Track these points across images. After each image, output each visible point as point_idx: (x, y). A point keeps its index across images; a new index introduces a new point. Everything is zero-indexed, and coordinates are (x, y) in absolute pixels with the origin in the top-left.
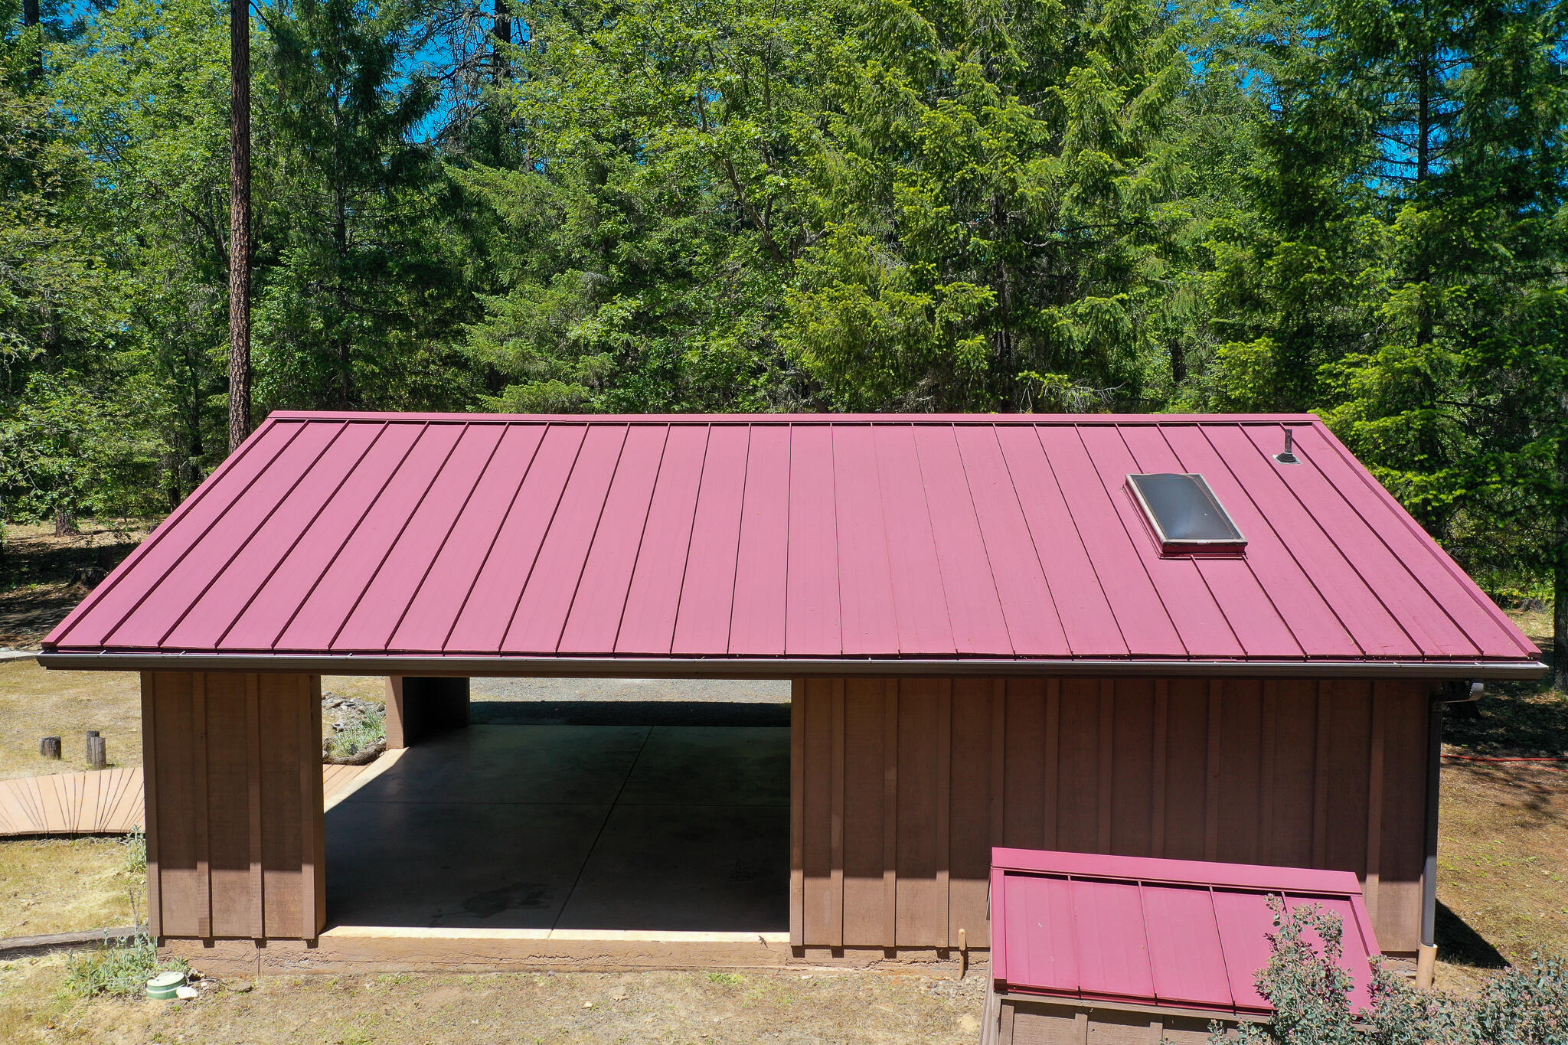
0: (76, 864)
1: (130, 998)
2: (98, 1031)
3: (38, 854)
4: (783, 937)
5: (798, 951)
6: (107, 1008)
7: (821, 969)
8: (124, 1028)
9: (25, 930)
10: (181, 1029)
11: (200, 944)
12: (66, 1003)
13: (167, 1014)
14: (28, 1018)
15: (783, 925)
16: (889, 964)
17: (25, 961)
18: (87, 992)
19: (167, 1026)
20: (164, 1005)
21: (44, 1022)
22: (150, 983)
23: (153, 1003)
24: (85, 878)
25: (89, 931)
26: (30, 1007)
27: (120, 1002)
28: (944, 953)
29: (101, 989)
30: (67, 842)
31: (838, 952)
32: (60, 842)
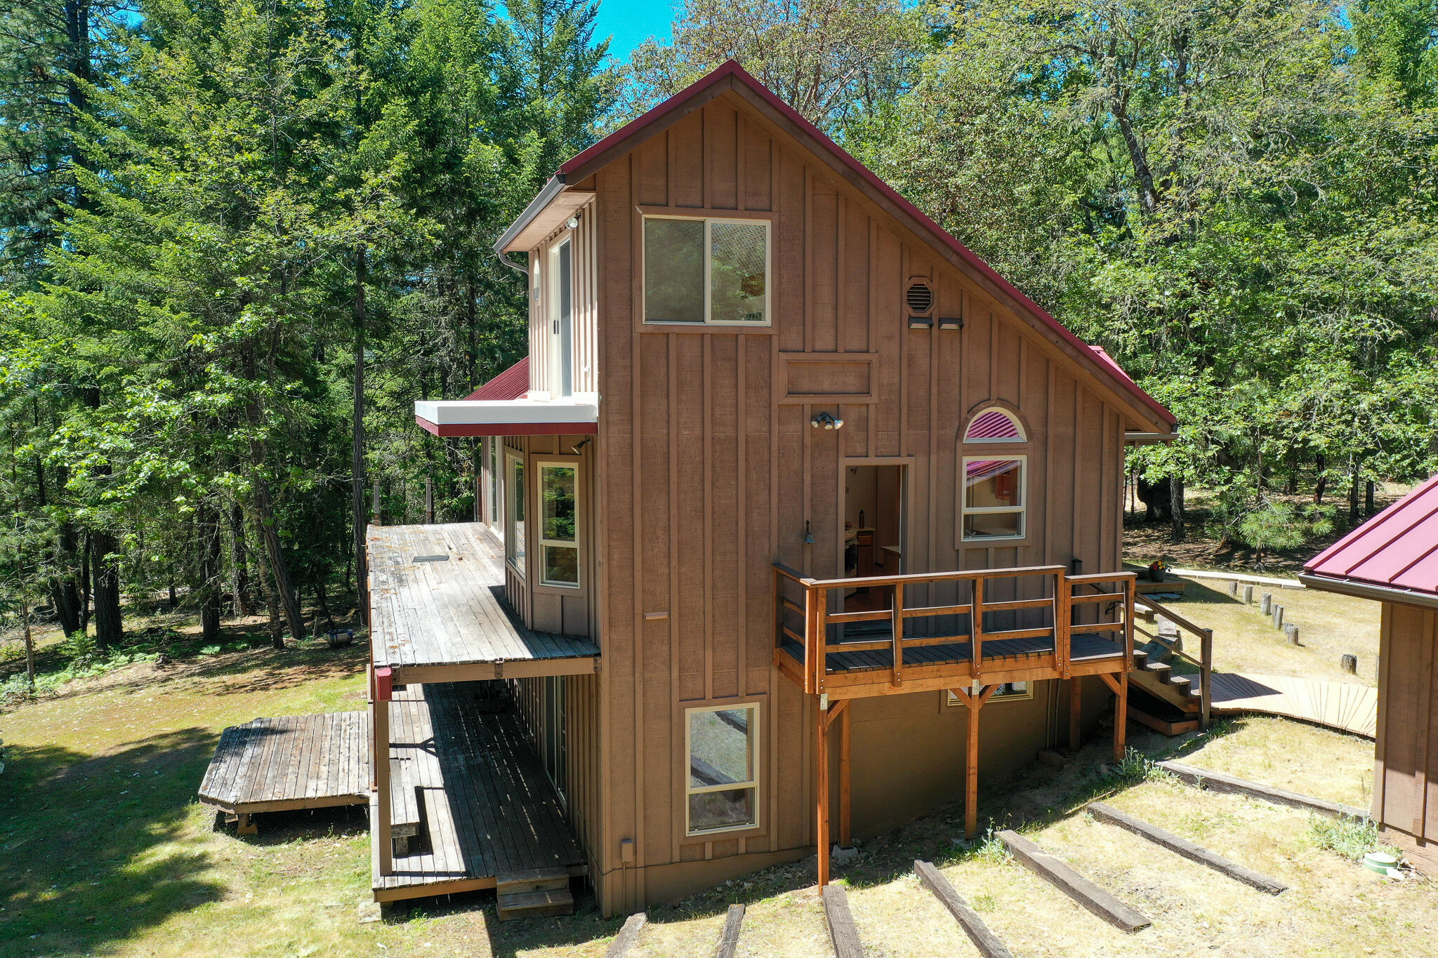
0: (1339, 753)
1: (1350, 861)
2: (1320, 874)
3: (1313, 737)
6: (1330, 860)
8: (1339, 880)
9: (1288, 786)
10: (1382, 899)
11: (1414, 841)
12: (1303, 847)
13: (1375, 883)
14: (1275, 846)
17: (1284, 808)
18: (1319, 844)
19: (1371, 892)
20: (1375, 876)
21: (1283, 853)
22: (1367, 855)
23: (1366, 871)
24: (1341, 764)
25: (1334, 804)
26: (1278, 839)
27: (1342, 861)
29: (1330, 847)
30: (1337, 735)
32: (1331, 733)
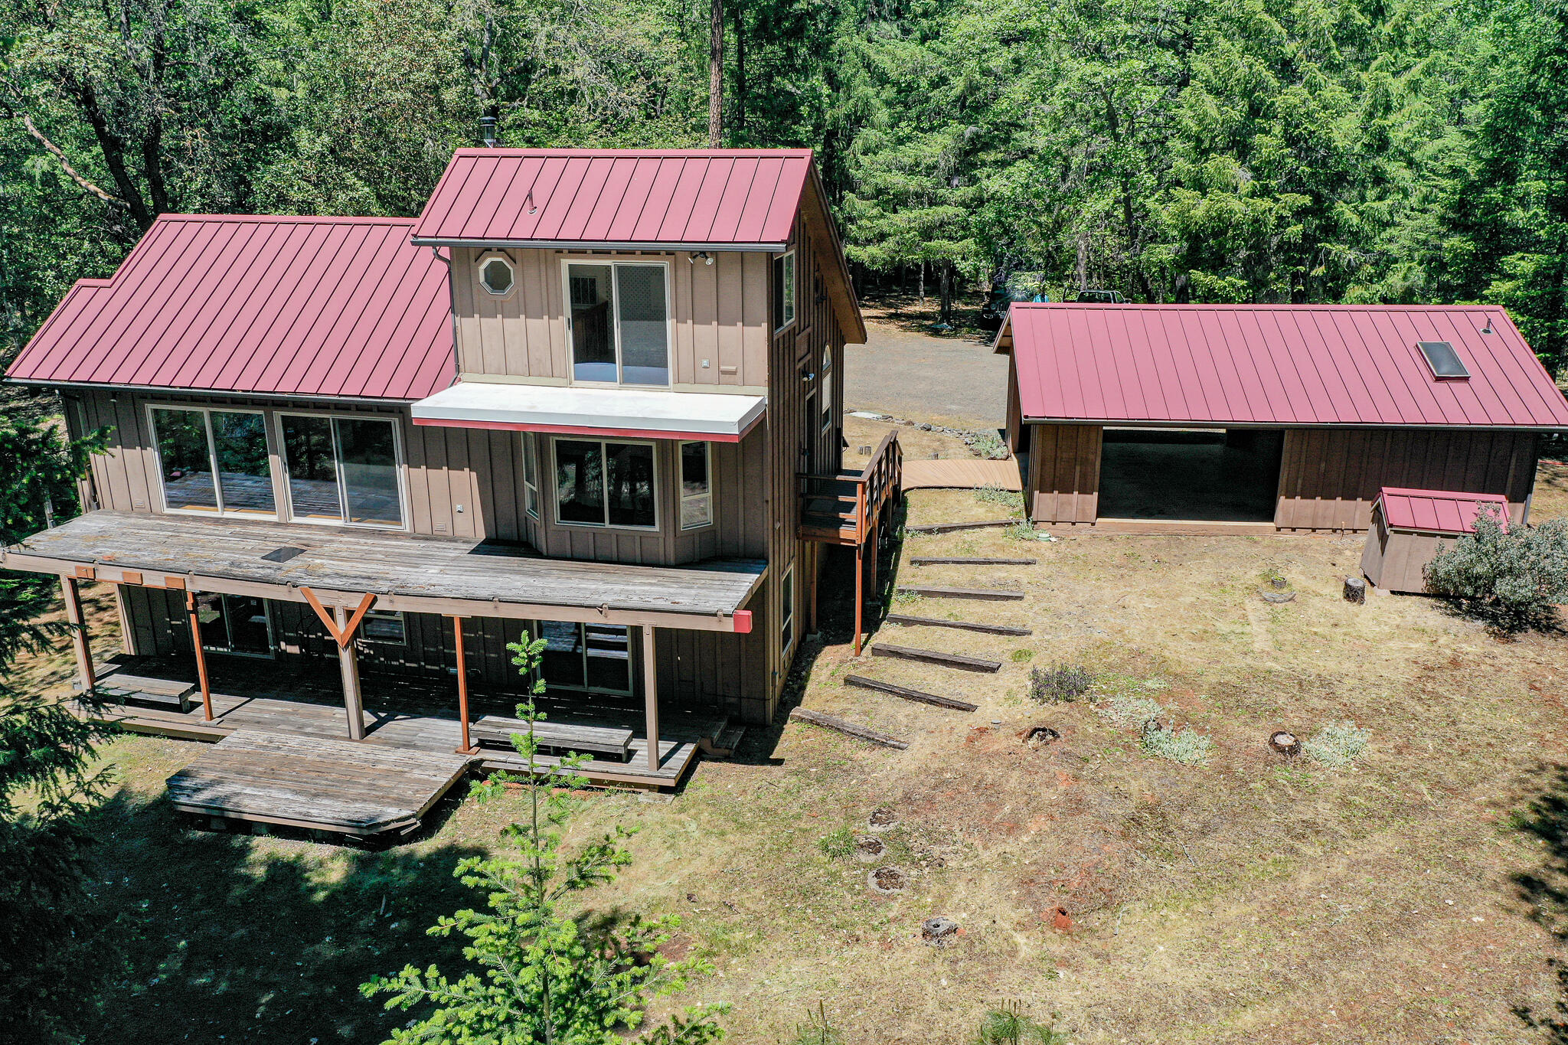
1: (1035, 541)
4: (1272, 524)
5: (1278, 529)
6: (1028, 543)
7: (1287, 536)
8: (1043, 549)
9: (968, 520)
10: (1063, 550)
11: (1051, 524)
13: (1053, 546)
14: (1004, 546)
15: (1272, 520)
16: (1313, 534)
18: (1017, 539)
20: (1049, 543)
21: (1011, 547)
23: (1044, 543)
24: (964, 503)
26: (999, 543)
27: (1032, 542)
28: (1334, 531)
29: (1022, 538)
31: (1294, 530)
